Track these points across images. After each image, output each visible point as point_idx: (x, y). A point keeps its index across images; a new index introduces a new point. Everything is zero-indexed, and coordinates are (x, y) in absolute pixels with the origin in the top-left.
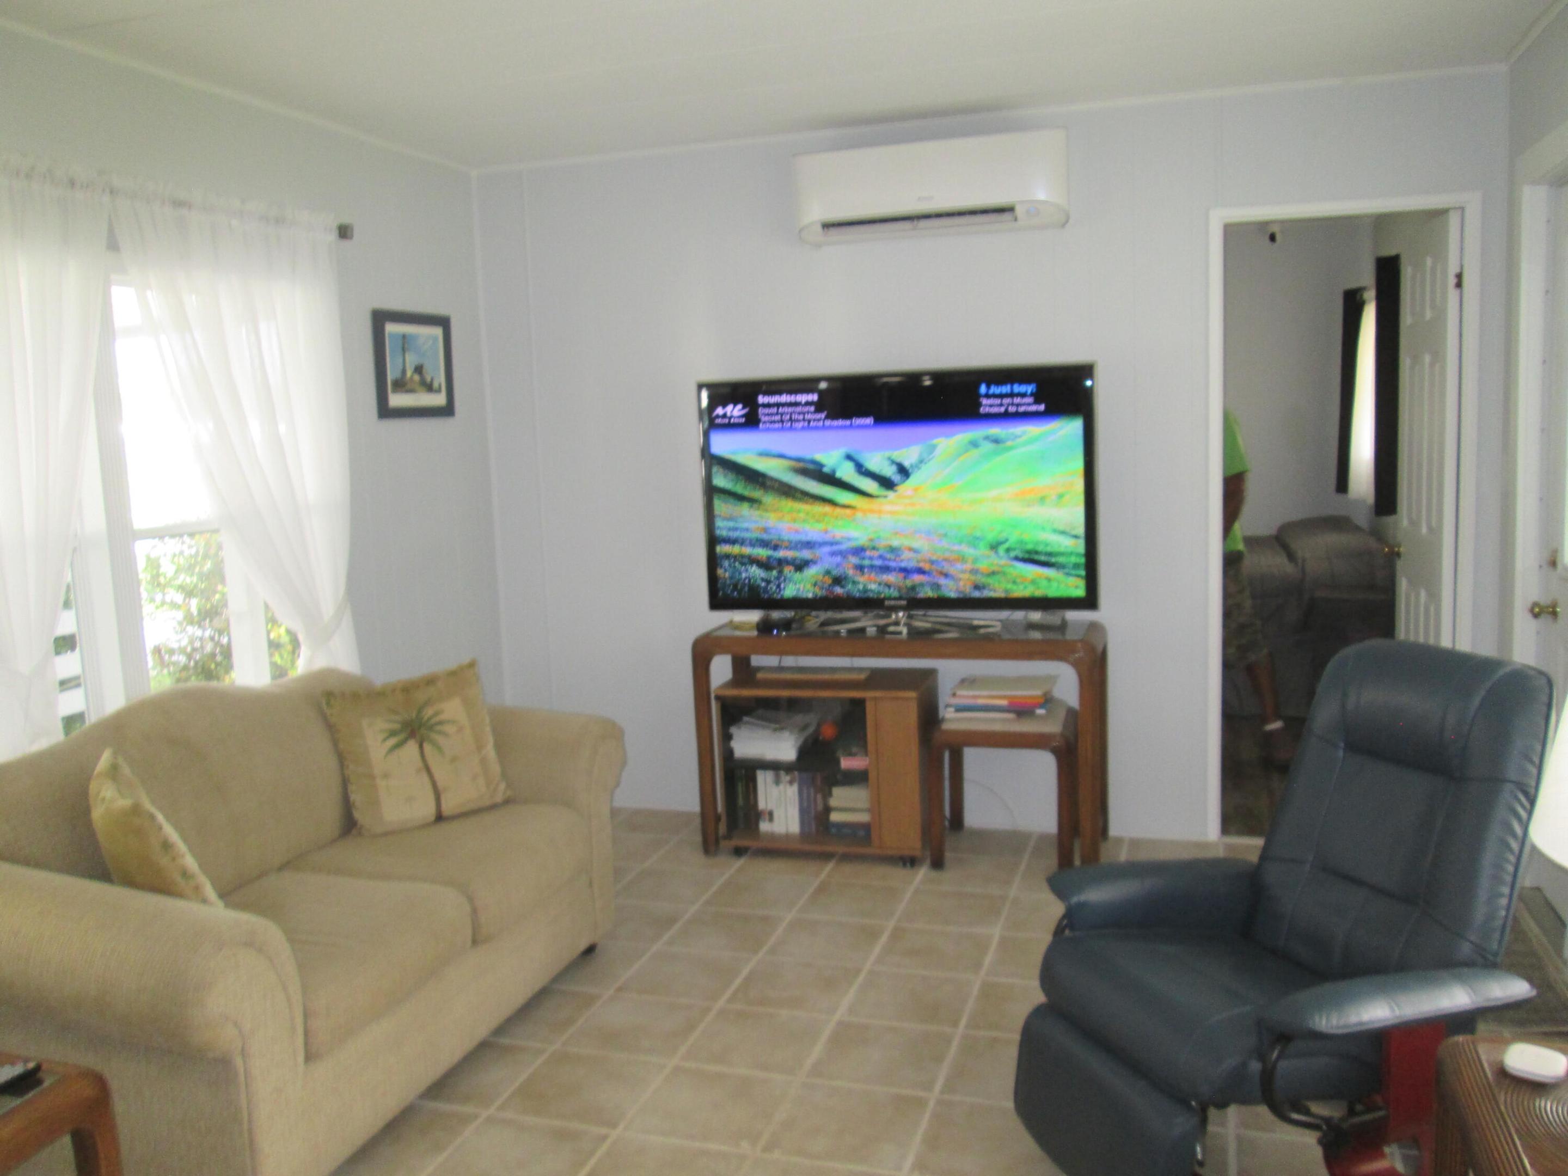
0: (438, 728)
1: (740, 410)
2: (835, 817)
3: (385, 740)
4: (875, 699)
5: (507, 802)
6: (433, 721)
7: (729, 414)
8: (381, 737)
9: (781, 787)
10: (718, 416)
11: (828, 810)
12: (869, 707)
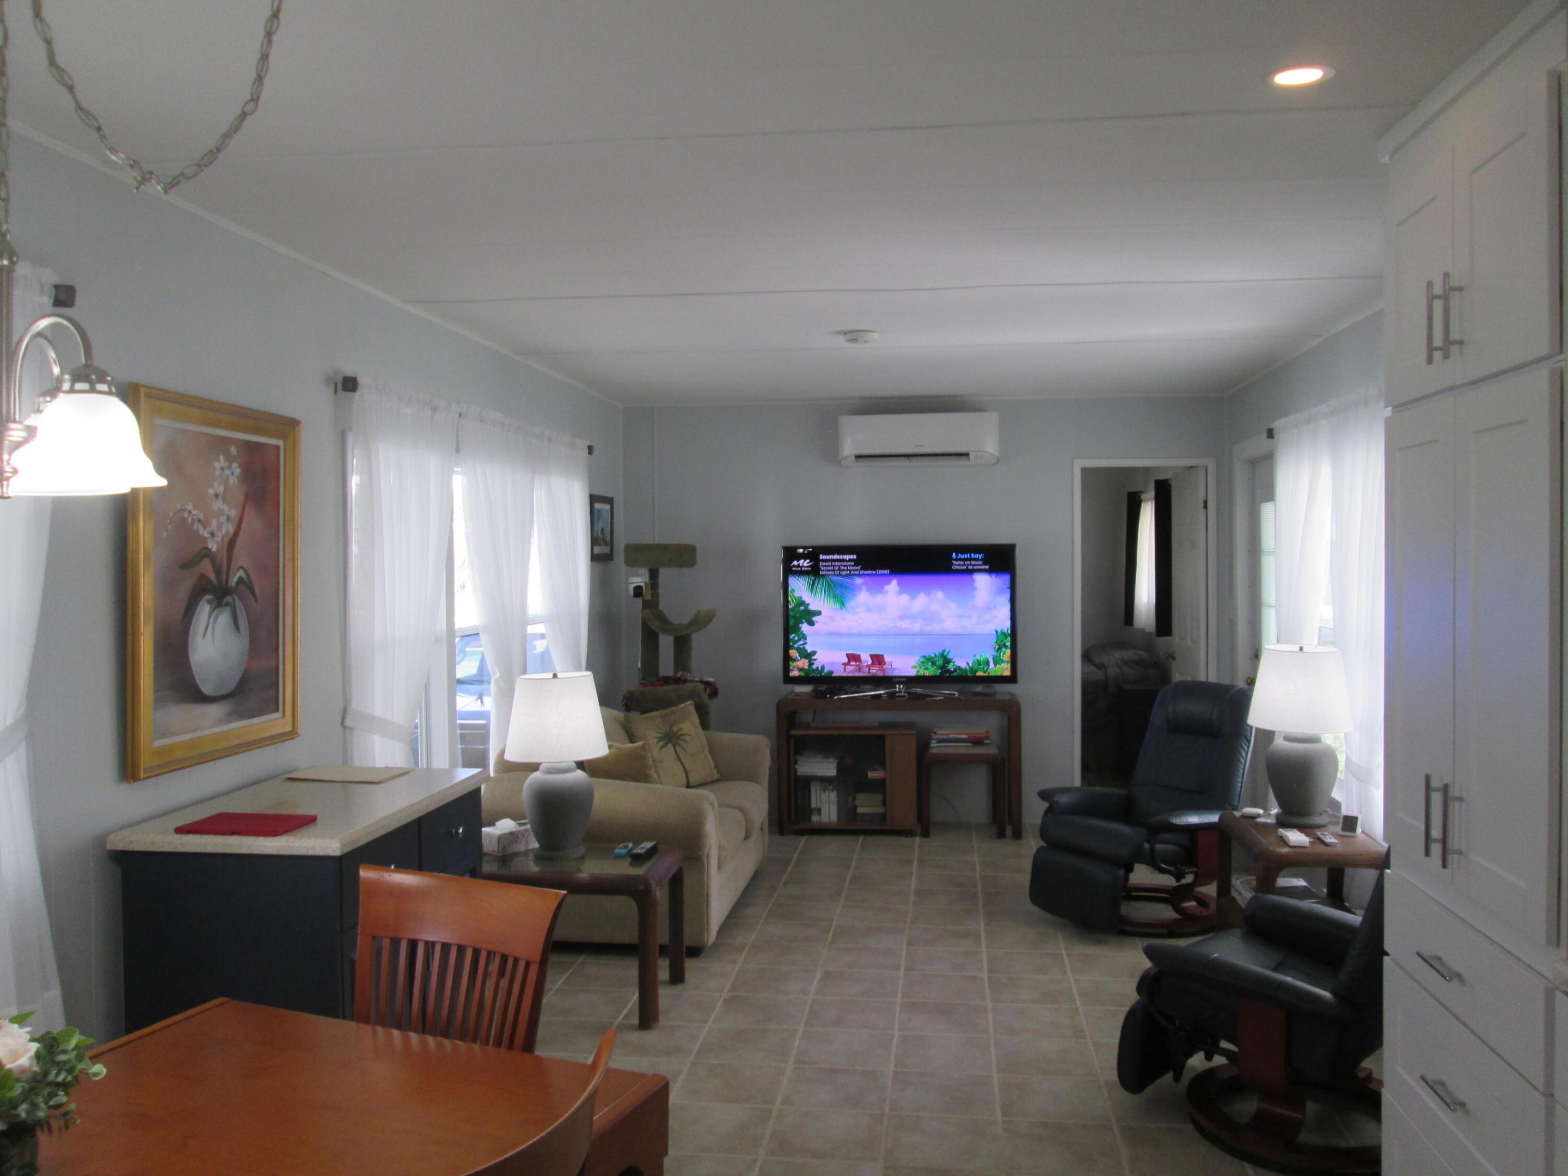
0: (682, 738)
1: (808, 563)
2: (859, 810)
3: (658, 743)
4: (891, 735)
5: (718, 780)
6: (679, 733)
7: (801, 565)
8: (656, 740)
9: (827, 792)
10: (794, 566)
11: (855, 807)
12: (888, 739)
